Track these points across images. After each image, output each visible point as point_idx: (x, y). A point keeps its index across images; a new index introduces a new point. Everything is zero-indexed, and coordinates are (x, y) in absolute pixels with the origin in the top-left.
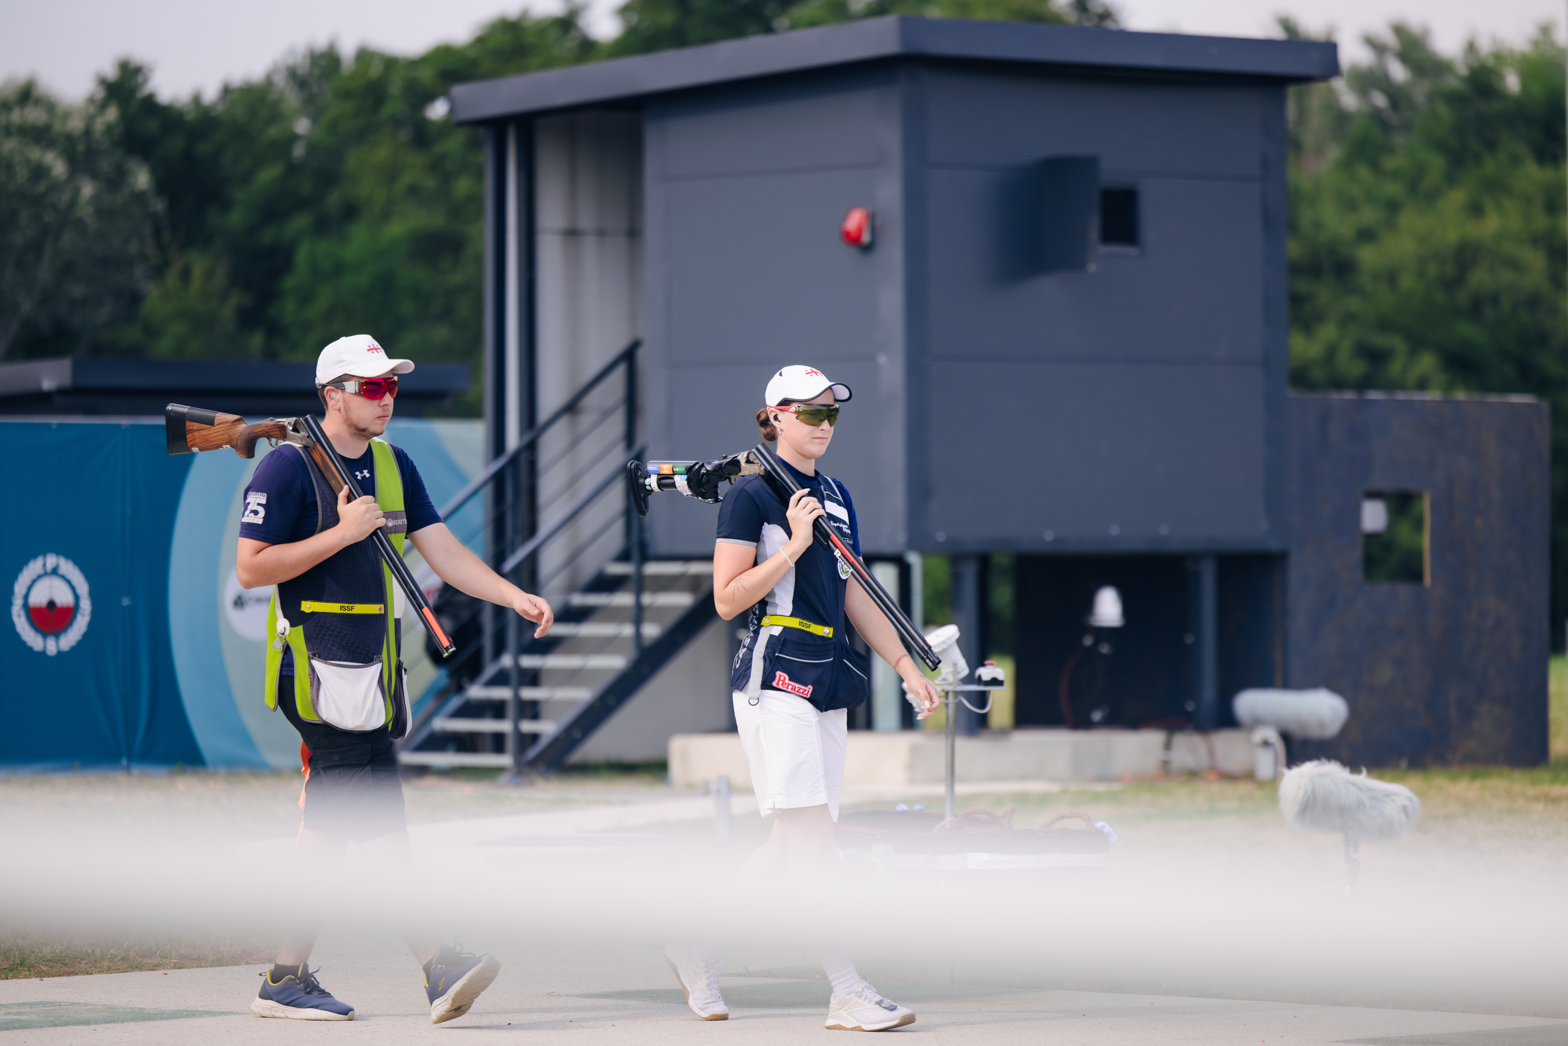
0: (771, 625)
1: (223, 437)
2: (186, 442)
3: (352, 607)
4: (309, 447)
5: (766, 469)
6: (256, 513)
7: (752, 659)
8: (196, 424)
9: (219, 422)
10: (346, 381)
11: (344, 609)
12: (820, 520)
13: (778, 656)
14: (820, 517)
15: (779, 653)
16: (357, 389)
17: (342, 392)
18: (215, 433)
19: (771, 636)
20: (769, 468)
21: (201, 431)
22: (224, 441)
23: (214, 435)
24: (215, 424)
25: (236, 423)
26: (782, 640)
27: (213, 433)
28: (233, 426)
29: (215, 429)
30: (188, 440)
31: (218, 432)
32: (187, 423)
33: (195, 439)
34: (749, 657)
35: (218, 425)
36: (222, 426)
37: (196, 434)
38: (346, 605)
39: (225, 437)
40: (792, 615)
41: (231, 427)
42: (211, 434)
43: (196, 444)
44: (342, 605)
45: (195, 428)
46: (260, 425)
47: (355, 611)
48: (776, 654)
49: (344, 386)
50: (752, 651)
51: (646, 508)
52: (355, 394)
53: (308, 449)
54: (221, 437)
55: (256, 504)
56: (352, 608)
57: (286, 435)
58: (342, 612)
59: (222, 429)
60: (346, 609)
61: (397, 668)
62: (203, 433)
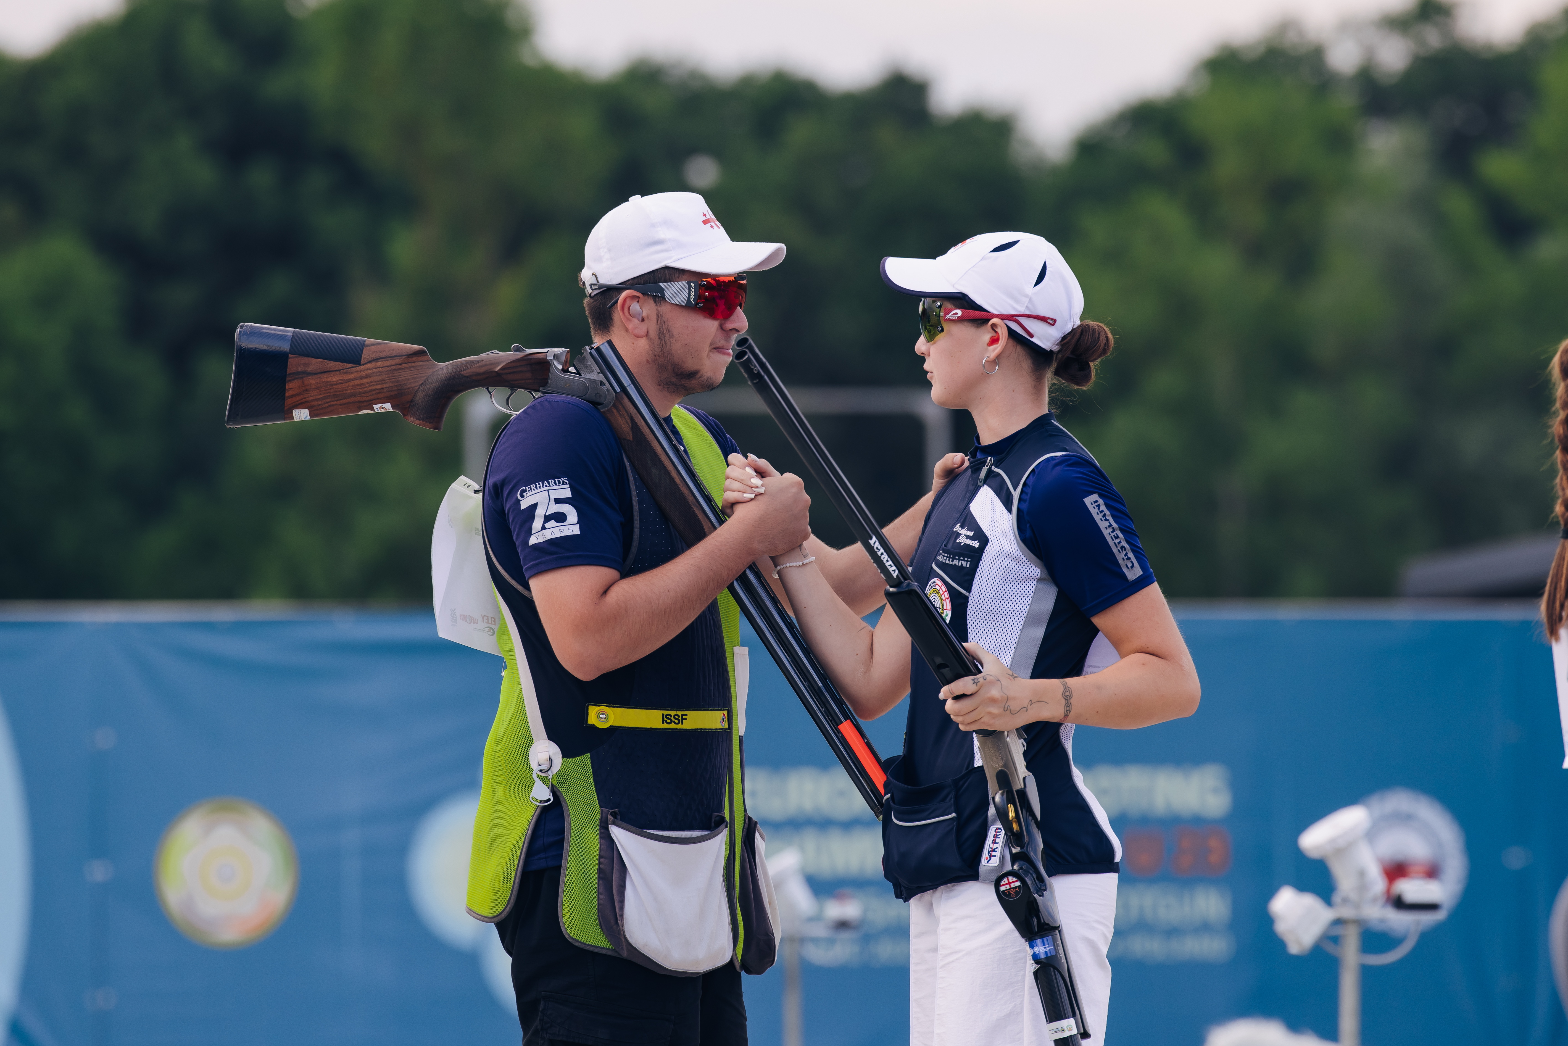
1: (379, 387)
2: (283, 398)
3: (682, 715)
4: (600, 404)
6: (560, 518)
8: (314, 360)
9: (373, 356)
10: (666, 282)
11: (669, 721)
16: (692, 297)
17: (655, 302)
18: (362, 378)
21: (325, 375)
22: (381, 396)
23: (358, 382)
24: (363, 361)
25: (414, 359)
27: (356, 379)
28: (406, 365)
29: (361, 371)
30: (287, 394)
31: (367, 376)
32: (290, 360)
33: (307, 390)
35: (370, 362)
36: (379, 364)
37: (312, 381)
38: (673, 713)
39: (384, 386)
41: (403, 366)
42: (349, 381)
43: (307, 402)
44: (666, 712)
45: (310, 369)
46: (479, 361)
47: (687, 725)
49: (662, 291)
52: (688, 306)
53: (599, 407)
54: (375, 387)
55: (552, 502)
56: (683, 719)
57: (547, 379)
58: (666, 726)
59: (380, 370)
60: (672, 721)
61: (745, 832)
62: (330, 379)
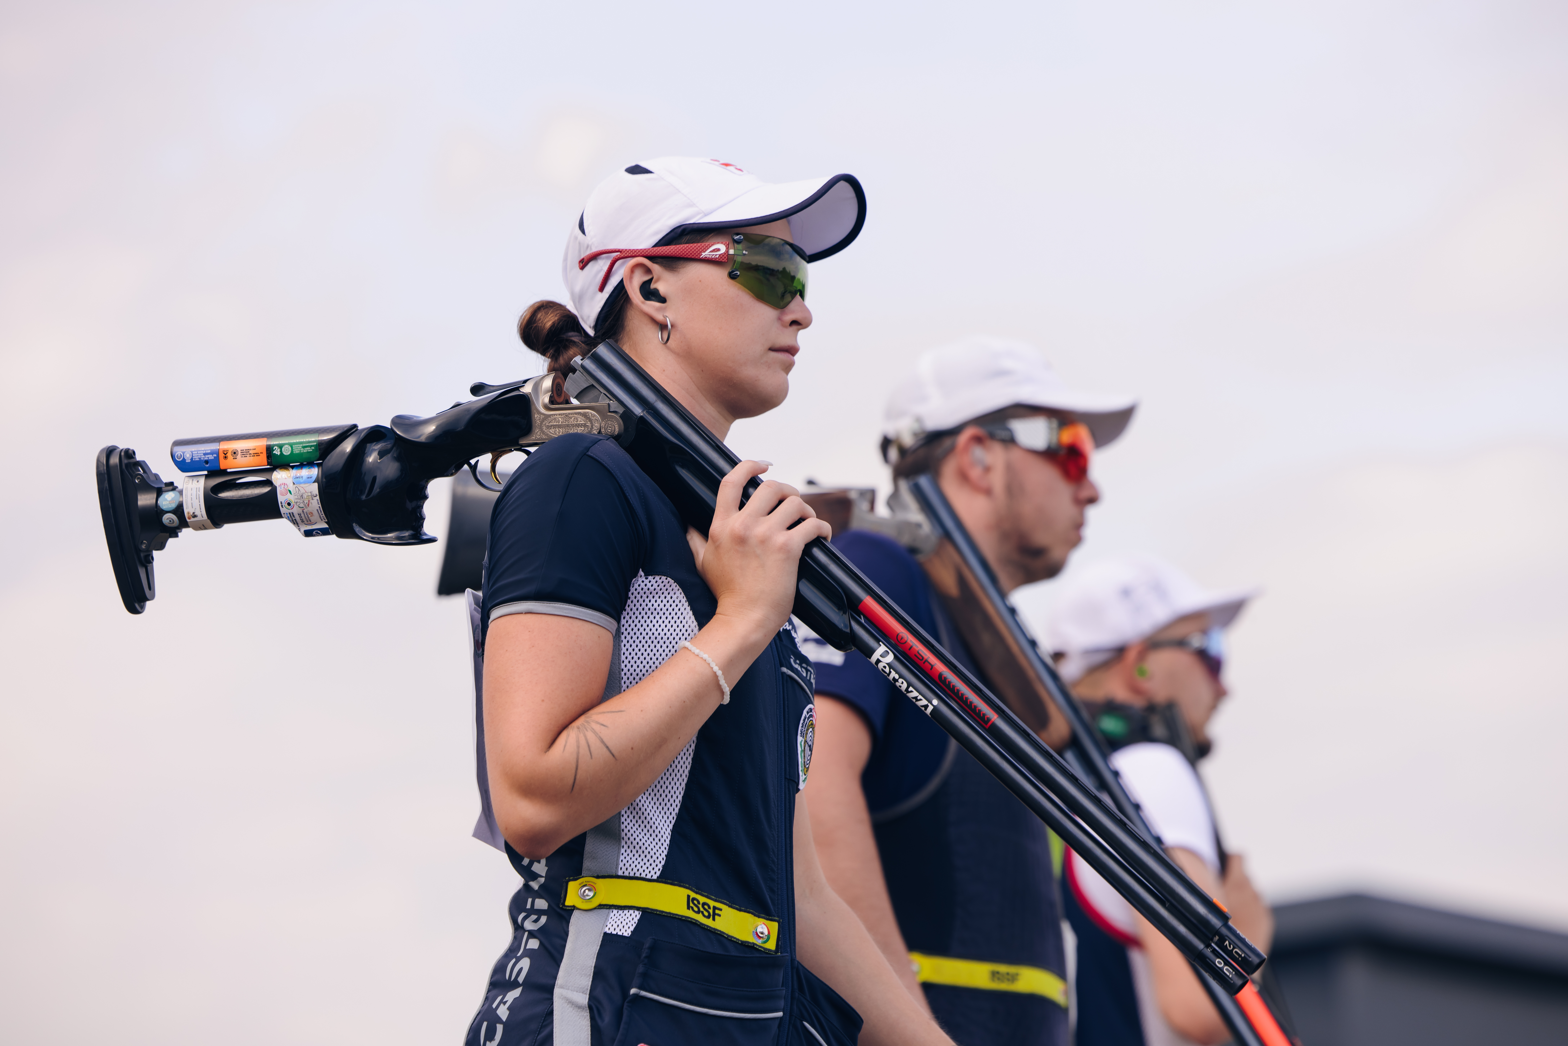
0: (601, 907)
5: (627, 415)
7: (551, 1013)
12: (817, 553)
13: (636, 996)
14: (818, 541)
15: (641, 988)
19: (609, 940)
20: (638, 410)
26: (647, 945)
34: (540, 1009)
40: (668, 876)
48: (633, 991)
50: (549, 990)
51: (150, 588)
